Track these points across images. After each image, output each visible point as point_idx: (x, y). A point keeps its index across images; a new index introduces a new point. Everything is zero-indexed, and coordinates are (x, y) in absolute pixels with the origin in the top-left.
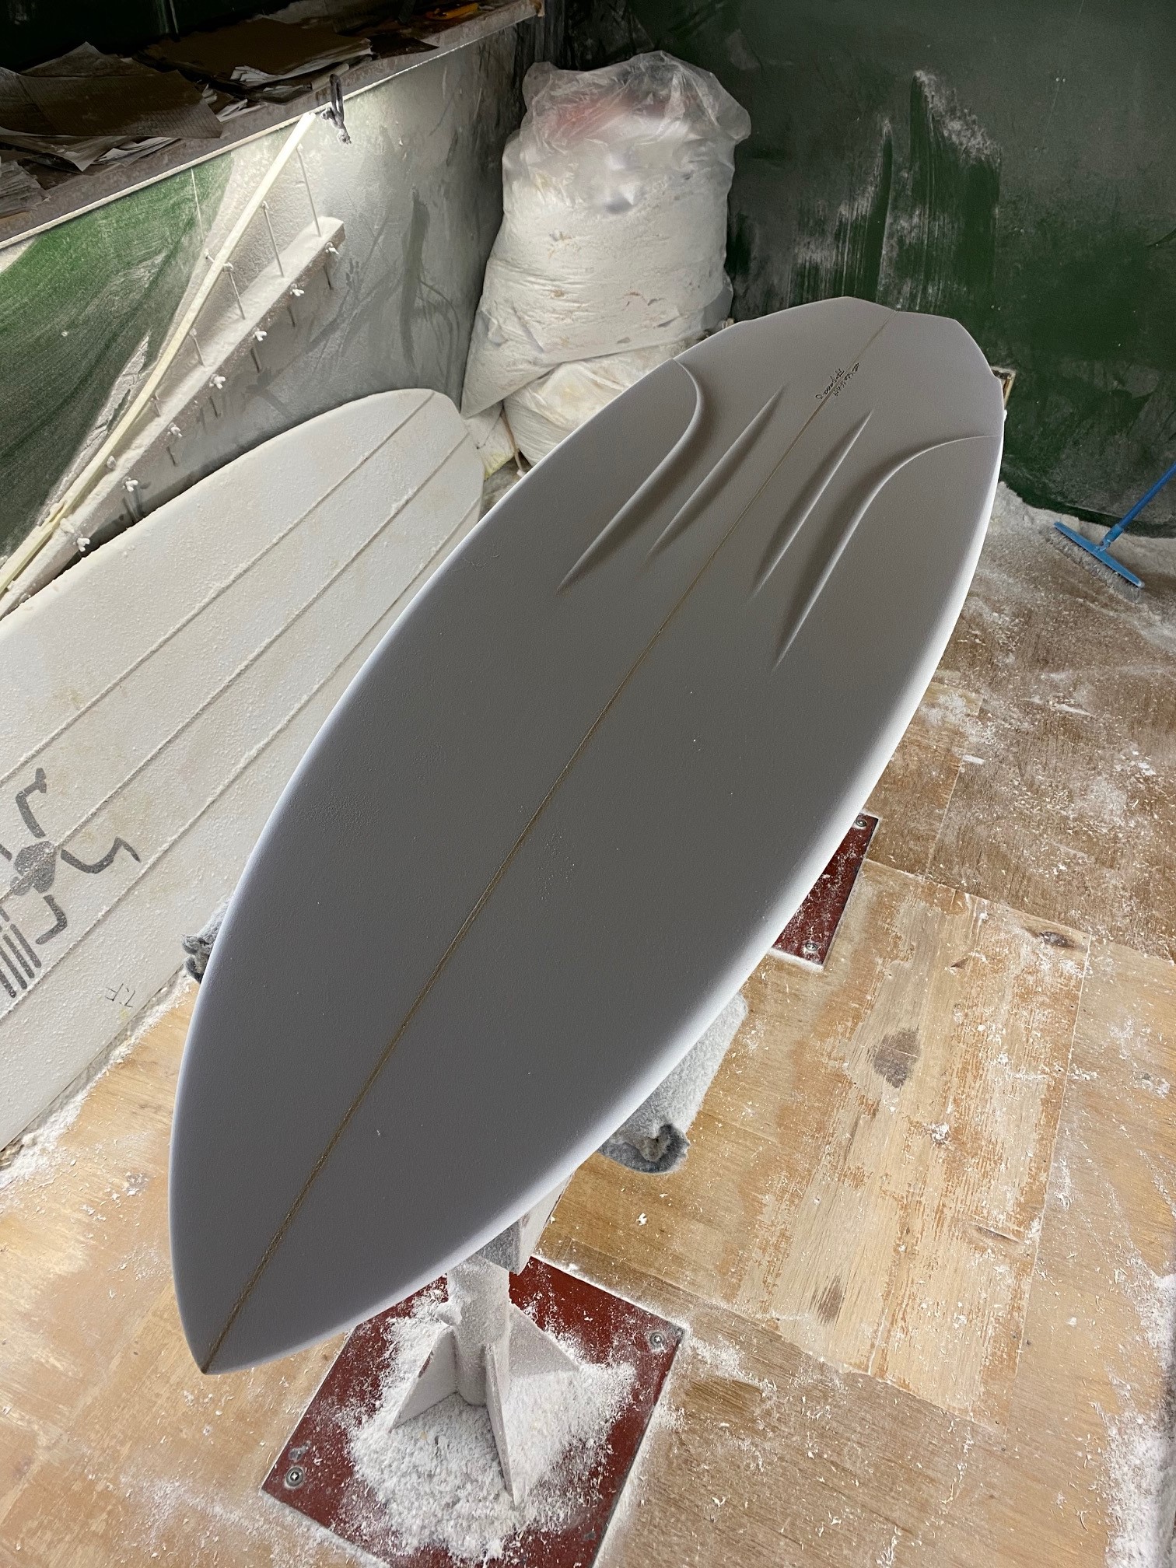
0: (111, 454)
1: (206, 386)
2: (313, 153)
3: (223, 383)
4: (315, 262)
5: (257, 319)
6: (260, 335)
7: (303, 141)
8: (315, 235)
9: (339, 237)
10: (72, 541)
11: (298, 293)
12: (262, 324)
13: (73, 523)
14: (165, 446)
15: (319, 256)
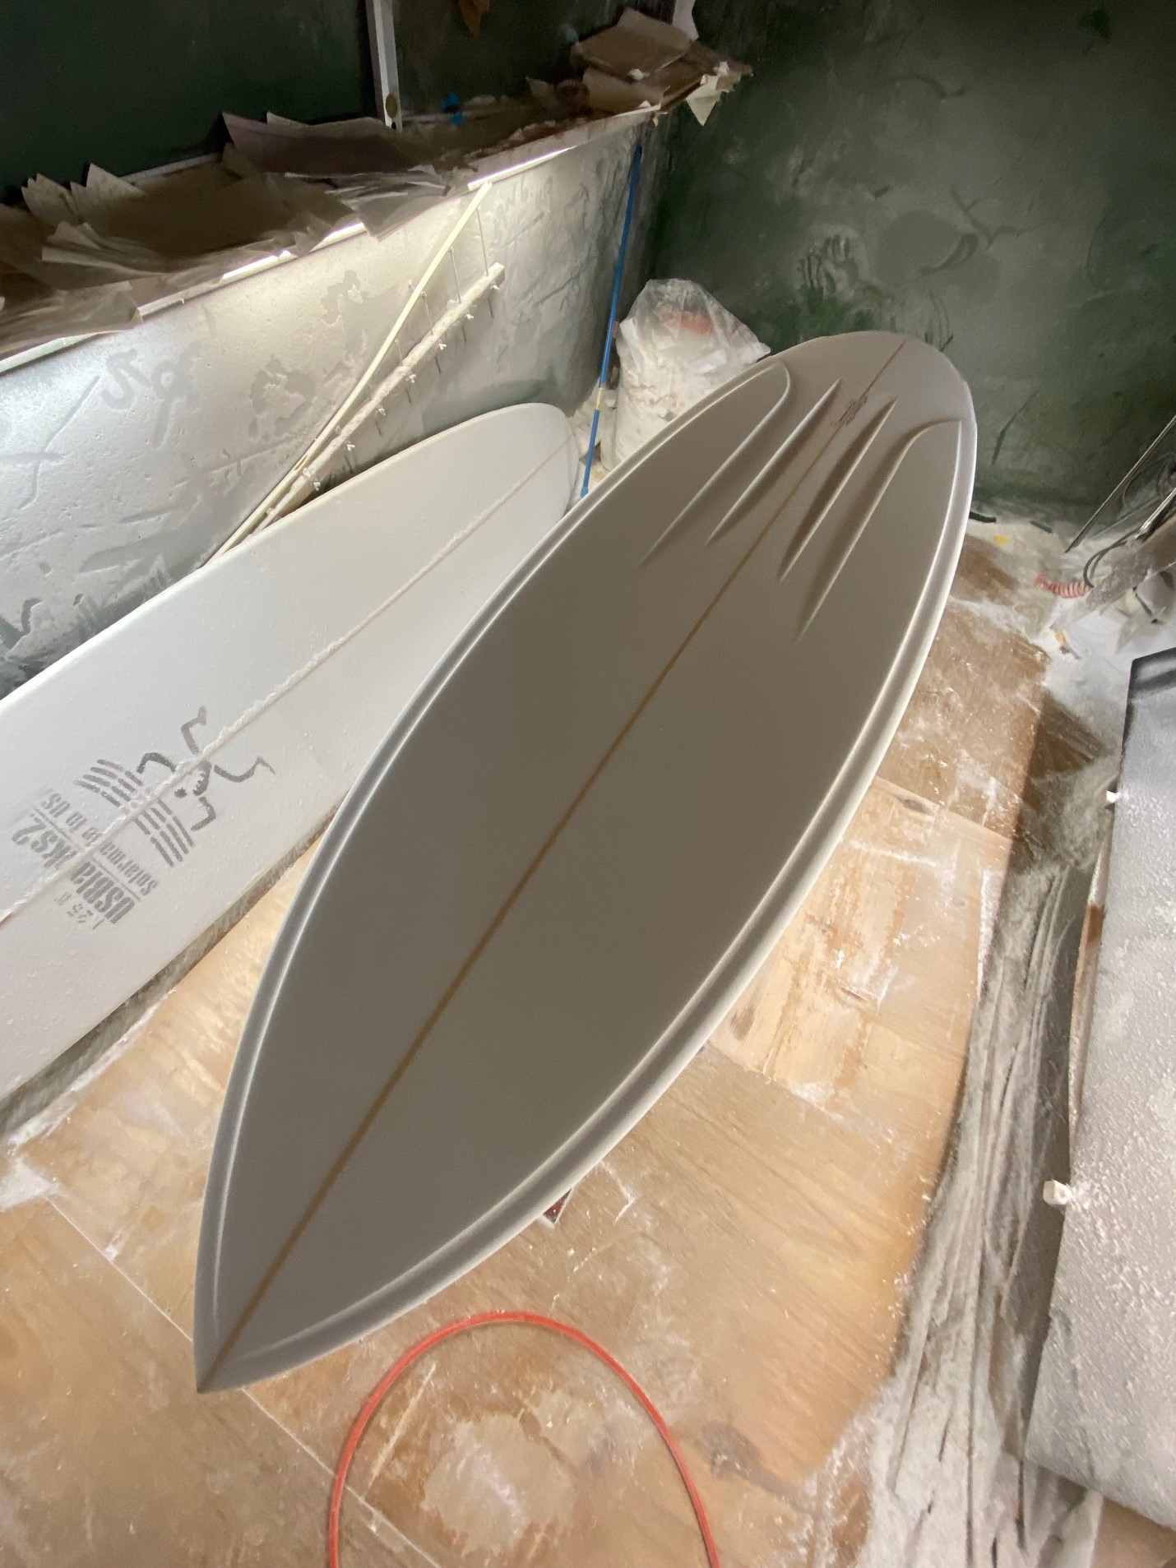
0: (338, 424)
1: (405, 377)
2: (489, 213)
3: (415, 379)
4: (483, 294)
5: (441, 335)
6: (442, 346)
7: (482, 202)
8: (485, 276)
9: (500, 278)
10: (310, 483)
11: (469, 317)
12: (445, 337)
13: (310, 472)
14: (374, 420)
15: (485, 291)
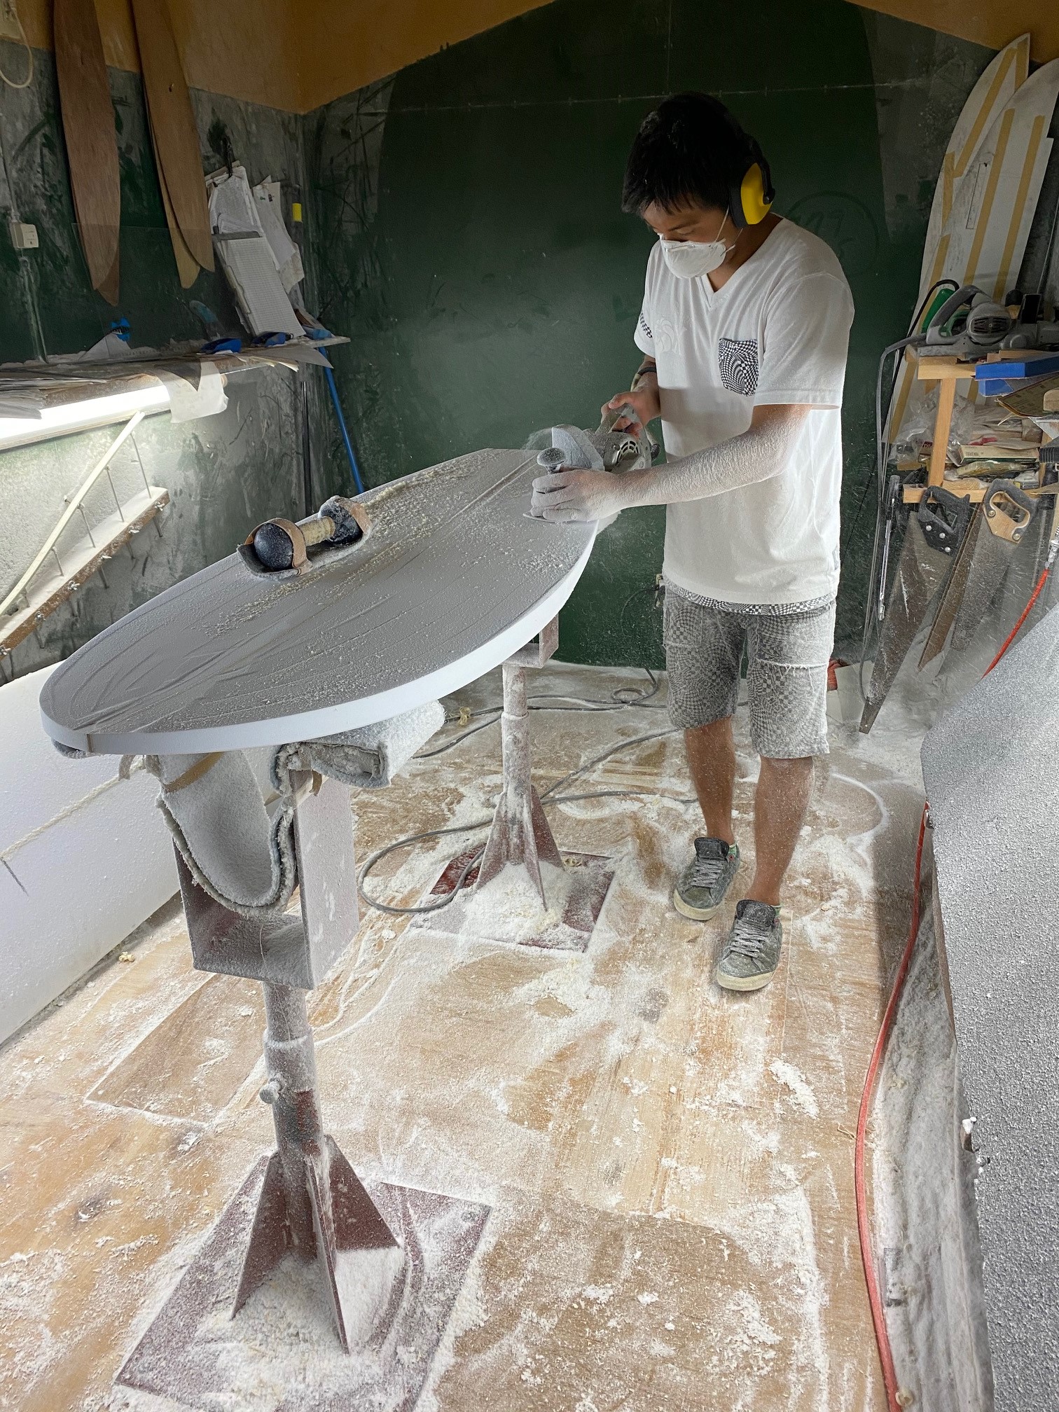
1: (64, 588)
3: (78, 587)
4: (146, 513)
5: (103, 547)
6: (106, 557)
8: (146, 498)
9: (165, 498)
11: (135, 532)
12: (108, 549)
15: (151, 509)
